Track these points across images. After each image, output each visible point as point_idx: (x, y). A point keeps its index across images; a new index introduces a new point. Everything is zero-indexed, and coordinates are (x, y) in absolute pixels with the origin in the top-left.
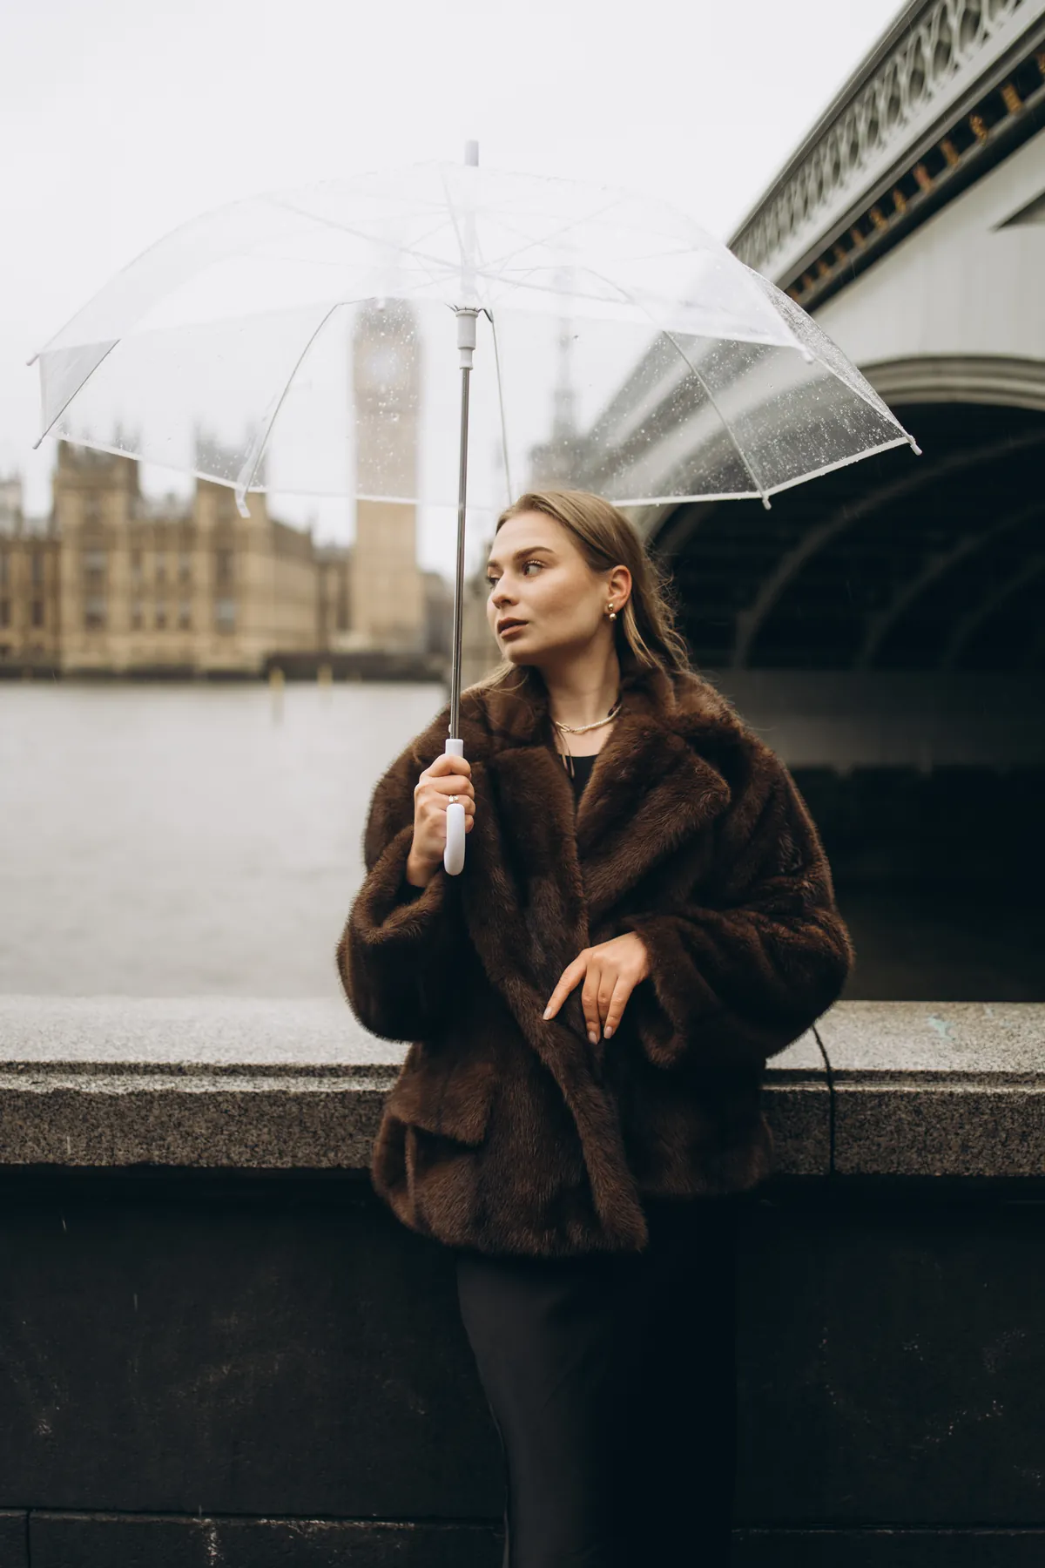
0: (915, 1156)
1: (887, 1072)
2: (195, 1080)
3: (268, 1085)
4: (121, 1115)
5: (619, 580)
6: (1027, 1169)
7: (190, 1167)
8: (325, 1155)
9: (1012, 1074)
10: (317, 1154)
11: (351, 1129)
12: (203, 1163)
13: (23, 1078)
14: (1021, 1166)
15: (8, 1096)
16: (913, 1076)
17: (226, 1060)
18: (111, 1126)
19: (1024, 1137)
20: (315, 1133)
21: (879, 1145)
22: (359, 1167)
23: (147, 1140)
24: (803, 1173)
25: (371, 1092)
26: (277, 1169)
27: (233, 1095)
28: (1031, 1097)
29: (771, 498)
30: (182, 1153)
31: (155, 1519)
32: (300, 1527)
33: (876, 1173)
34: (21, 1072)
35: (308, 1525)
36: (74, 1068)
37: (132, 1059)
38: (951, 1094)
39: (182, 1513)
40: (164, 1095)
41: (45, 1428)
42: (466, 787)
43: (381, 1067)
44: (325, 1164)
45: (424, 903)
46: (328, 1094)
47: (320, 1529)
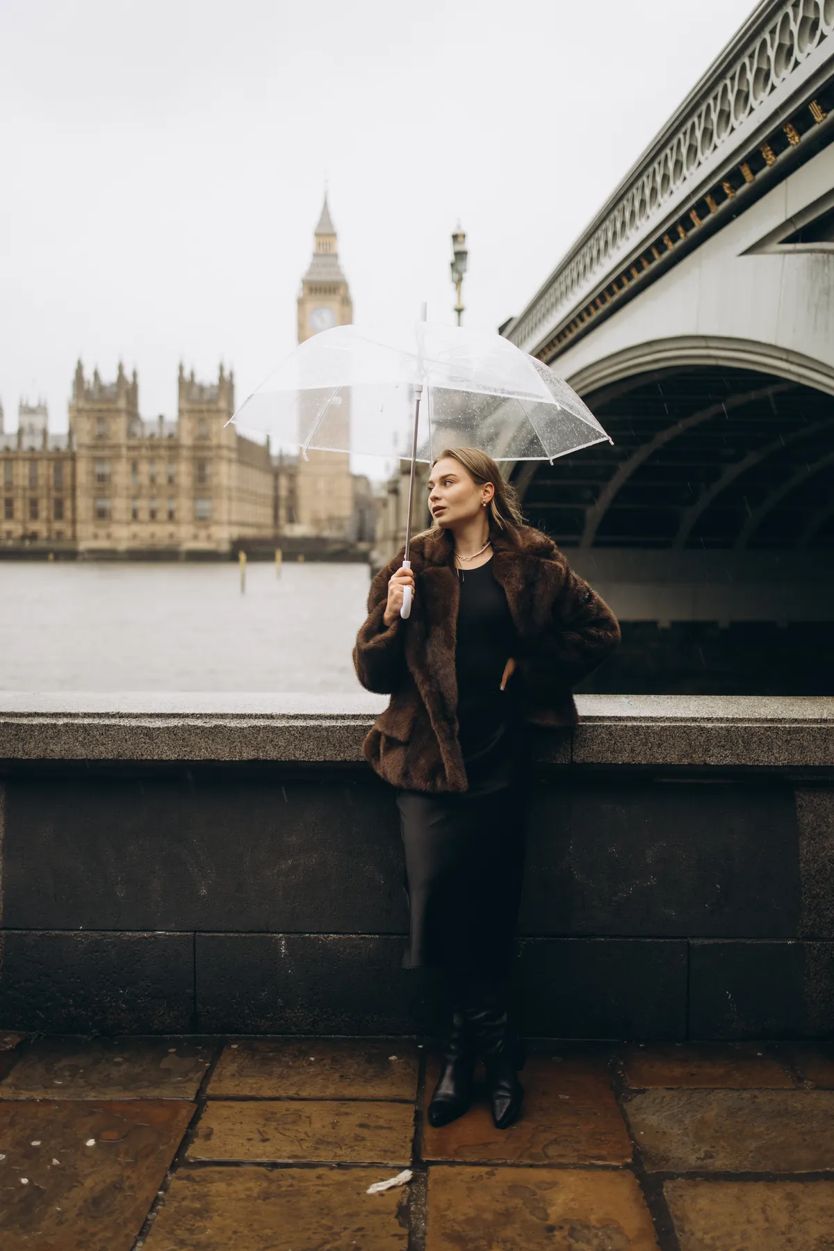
0: (609, 755)
1: (597, 717)
2: (279, 721)
3: (312, 723)
4: (245, 737)
5: (489, 489)
6: (661, 760)
7: (277, 761)
8: (339, 755)
9: (655, 718)
10: (335, 754)
11: (351, 743)
12: (283, 759)
13: (200, 720)
14: (658, 759)
15: (193, 728)
16: (609, 718)
17: (292, 713)
18: (240, 742)
19: (659, 746)
20: (334, 744)
21: (593, 750)
22: (354, 760)
23: (257, 749)
24: (558, 762)
25: (360, 726)
26: (317, 762)
27: (297, 727)
28: (662, 727)
29: (554, 460)
30: (273, 754)
31: (255, 935)
32: (324, 938)
33: (592, 763)
34: (198, 718)
35: (328, 937)
36: (223, 716)
37: (249, 712)
38: (626, 726)
39: (268, 932)
40: (265, 728)
41: (204, 892)
42: (411, 582)
43: (364, 715)
44: (339, 759)
45: (388, 634)
46: (340, 727)
47: (334, 938)
